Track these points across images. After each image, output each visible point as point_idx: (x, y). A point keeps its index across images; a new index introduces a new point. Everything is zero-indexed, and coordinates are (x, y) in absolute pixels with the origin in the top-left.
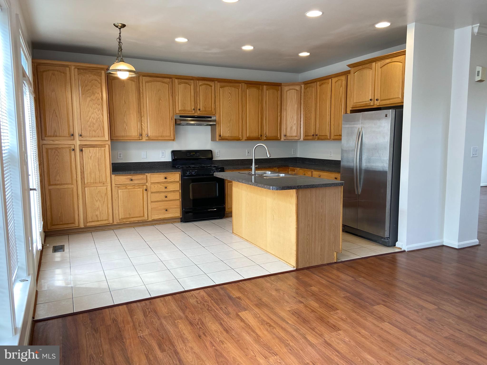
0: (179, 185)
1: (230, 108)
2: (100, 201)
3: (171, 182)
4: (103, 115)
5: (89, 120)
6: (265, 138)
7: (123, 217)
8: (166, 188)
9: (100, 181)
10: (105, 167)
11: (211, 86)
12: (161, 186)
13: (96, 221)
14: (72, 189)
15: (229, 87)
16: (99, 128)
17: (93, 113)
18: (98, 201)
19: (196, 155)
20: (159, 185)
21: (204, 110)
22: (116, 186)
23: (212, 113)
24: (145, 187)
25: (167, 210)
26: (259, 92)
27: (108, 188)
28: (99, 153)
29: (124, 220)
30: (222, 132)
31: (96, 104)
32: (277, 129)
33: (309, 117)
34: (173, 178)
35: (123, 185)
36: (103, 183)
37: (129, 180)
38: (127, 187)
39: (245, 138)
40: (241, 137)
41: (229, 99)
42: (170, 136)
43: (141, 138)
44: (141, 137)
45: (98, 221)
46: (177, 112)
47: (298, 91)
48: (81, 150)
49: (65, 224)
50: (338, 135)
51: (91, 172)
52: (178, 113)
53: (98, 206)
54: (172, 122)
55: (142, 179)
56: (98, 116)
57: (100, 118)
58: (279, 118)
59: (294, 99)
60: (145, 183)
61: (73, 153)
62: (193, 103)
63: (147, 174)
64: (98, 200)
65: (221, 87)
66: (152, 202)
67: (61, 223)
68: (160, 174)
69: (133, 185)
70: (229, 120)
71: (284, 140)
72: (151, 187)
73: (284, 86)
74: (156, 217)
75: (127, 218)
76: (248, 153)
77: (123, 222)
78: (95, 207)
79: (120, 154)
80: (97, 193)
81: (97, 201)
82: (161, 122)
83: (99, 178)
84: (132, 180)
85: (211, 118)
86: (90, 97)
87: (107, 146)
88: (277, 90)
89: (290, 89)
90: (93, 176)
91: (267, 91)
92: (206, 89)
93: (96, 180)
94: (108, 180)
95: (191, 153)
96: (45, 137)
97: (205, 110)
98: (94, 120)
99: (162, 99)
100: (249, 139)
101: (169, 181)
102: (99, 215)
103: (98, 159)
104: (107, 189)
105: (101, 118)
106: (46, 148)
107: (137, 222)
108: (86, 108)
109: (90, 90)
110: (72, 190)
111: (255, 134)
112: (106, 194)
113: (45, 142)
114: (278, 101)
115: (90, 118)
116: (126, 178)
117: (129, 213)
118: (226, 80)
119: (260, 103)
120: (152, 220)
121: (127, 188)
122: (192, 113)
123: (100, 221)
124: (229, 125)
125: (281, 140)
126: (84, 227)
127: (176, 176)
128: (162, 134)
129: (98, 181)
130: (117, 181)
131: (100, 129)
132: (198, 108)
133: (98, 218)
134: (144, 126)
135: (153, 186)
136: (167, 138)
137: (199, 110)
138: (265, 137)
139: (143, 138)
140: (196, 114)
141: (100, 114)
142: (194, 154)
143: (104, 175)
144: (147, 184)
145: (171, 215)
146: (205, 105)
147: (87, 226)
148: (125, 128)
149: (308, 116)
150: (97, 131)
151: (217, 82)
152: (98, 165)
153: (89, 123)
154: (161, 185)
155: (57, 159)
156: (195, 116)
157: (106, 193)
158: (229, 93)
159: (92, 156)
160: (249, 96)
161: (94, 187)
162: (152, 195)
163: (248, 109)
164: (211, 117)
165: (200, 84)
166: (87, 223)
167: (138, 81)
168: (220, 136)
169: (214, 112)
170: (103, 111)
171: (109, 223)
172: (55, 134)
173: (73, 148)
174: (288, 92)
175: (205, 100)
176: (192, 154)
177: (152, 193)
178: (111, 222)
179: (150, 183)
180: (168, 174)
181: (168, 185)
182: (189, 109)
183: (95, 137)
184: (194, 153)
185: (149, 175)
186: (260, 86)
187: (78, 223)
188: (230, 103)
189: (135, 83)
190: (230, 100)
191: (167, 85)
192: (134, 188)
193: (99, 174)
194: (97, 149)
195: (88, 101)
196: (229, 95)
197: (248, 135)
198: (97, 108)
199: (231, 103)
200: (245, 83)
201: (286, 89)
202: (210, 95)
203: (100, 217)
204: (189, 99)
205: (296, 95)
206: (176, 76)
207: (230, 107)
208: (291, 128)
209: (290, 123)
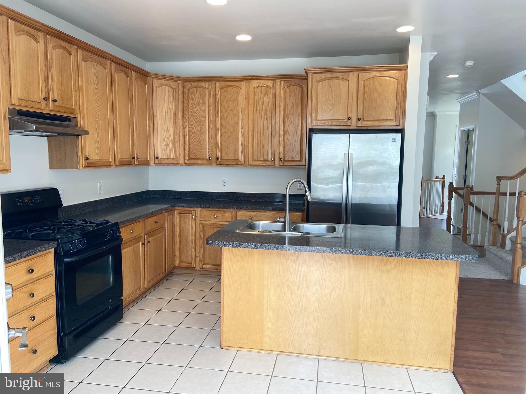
0: (54, 279)
1: (97, 105)
6: (136, 162)
8: (31, 296)
11: (70, 54)
15: (94, 62)
19: (34, 202)
20: (17, 293)
21: (62, 102)
26: (128, 81)
30: (88, 151)
32: (146, 147)
33: (198, 131)
34: (43, 267)
39: (117, 162)
40: (112, 160)
41: (95, 86)
46: (15, 100)
47: (175, 90)
50: (262, 159)
52: (17, 103)
59: (169, 100)
62: (42, 85)
65: (84, 60)
70: (97, 127)
73: (153, 78)
76: (101, 188)
88: (145, 83)
89: (162, 85)
91: (136, 82)
92: (62, 58)
95: (24, 198)
97: (64, 104)
100: (121, 164)
101: (36, 276)
111: (127, 157)
122: (42, 107)
124: (97, 137)
132: (51, 97)
137: (53, 101)
140: (49, 111)
142: (30, 200)
145: (42, 358)
146: (63, 91)
149: (196, 131)
151: (77, 47)
154: (20, 293)
156: (47, 114)
158: (95, 74)
160: (118, 85)
164: (71, 119)
165: (53, 43)
168: (86, 159)
169: (76, 110)
174: (159, 89)
175: (62, 82)
176: (25, 200)
181: (35, 286)
182: (36, 96)
184: (30, 198)
186: (129, 70)
190: (96, 88)
196: (95, 78)
197: (119, 158)
199: (97, 93)
200: (113, 62)
201: (155, 82)
202: (69, 72)
204: (36, 72)
205: (172, 96)
207: (97, 103)
208: (166, 146)
209: (165, 138)
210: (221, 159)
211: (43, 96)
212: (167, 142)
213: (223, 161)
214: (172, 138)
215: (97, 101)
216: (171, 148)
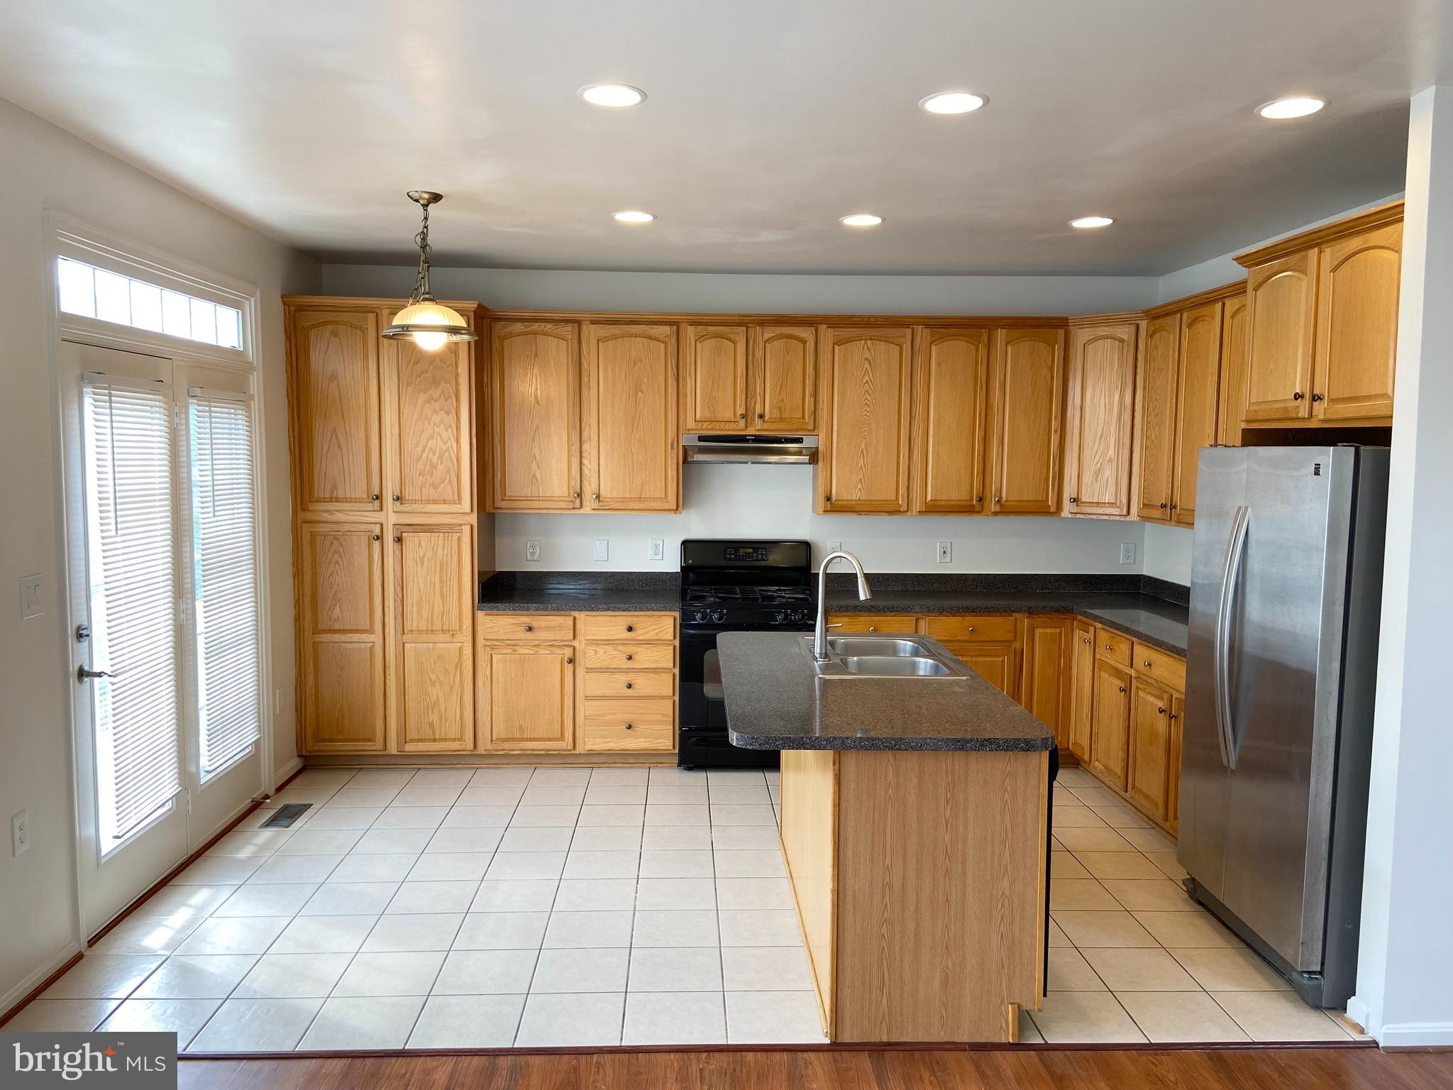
0: (672, 651)
1: (869, 410)
2: (441, 683)
3: (649, 642)
4: (458, 441)
5: (421, 456)
6: (994, 507)
7: (503, 735)
8: (630, 658)
9: (442, 626)
10: (460, 587)
11: (804, 342)
12: (616, 652)
13: (430, 740)
14: (370, 645)
15: (866, 340)
16: (446, 479)
17: (432, 437)
18: (438, 685)
19: (757, 556)
20: (609, 648)
21: (779, 416)
22: (488, 644)
23: (804, 427)
24: (568, 653)
25: (630, 727)
26: (977, 350)
27: (465, 648)
28: (444, 548)
29: (506, 746)
30: (837, 487)
31: (442, 412)
32: (1043, 477)
34: (653, 630)
35: (506, 642)
36: (451, 633)
37: (523, 628)
38: (515, 648)
39: (917, 505)
40: (903, 501)
41: (866, 378)
42: (666, 497)
43: (578, 505)
44: (578, 501)
45: (435, 740)
46: (691, 424)
47: (1125, 344)
48: (399, 540)
49: (351, 740)
51: (421, 599)
52: (694, 427)
53: (435, 698)
54: (673, 455)
55: (561, 627)
56: (445, 445)
57: (451, 451)
58: (1055, 439)
60: (570, 641)
61: (377, 544)
62: (740, 398)
63: (576, 614)
64: (435, 681)
65: (838, 343)
66: (587, 698)
67: (340, 737)
68: (615, 616)
69: (537, 643)
70: (863, 446)
71: (1070, 516)
72: (585, 653)
73: (1077, 327)
74: (598, 744)
75: (514, 740)
76: (944, 552)
77: (503, 750)
78: (428, 700)
79: (533, 547)
80: (435, 662)
81: (433, 683)
82: (640, 458)
83: (442, 618)
84: (530, 629)
85: (799, 441)
86: (425, 393)
87: (467, 529)
88: (1051, 344)
89: (1096, 339)
90: (425, 612)
91: (1009, 349)
92: (788, 353)
93: (432, 624)
94: (465, 627)
95: (741, 550)
96: (310, 502)
97: (781, 418)
98: (434, 454)
99: (644, 387)
100: (935, 509)
101: (640, 638)
102: (436, 724)
103: (441, 565)
104: (460, 650)
105: (453, 450)
106: (311, 532)
107: (543, 752)
108: (416, 423)
109: (427, 373)
110: (372, 649)
111: (956, 494)
112: (459, 664)
113: (309, 516)
114: (1052, 378)
115: (424, 451)
116: (517, 622)
117: (521, 727)
118: (855, 319)
119: (981, 389)
120: (587, 752)
121: (515, 651)
122: (739, 428)
123: (440, 740)
124: (861, 462)
125: (1063, 515)
126: (399, 753)
127: (662, 623)
128: (641, 494)
129: (437, 626)
130: (488, 631)
131: (450, 481)
132: (758, 411)
133: (434, 732)
134: (588, 469)
135: (590, 651)
136: (655, 505)
137: (761, 416)
138: (995, 505)
139: (584, 504)
140: (751, 431)
141: (450, 439)
142: (750, 553)
143: (455, 612)
144: (575, 641)
145: (645, 742)
146: (782, 400)
147: (404, 752)
148: (534, 476)
150: (442, 485)
151: (825, 326)
152: (441, 582)
153: (420, 465)
154: (614, 649)
155: (337, 562)
156: (749, 436)
157: (457, 664)
158: (867, 359)
159: (424, 555)
160: (939, 365)
161: (426, 644)
162: (587, 676)
163: (932, 409)
164: (802, 438)
165: (767, 335)
166: (406, 743)
167: (576, 336)
168: (829, 499)
169: (812, 423)
170: (458, 429)
171: (461, 748)
172: (334, 496)
173: (377, 531)
174: (1091, 348)
175: (781, 386)
176: (742, 552)
177: (589, 670)
178: (470, 746)
179: (584, 642)
180: (637, 616)
181: (637, 649)
182: (728, 415)
183: (435, 502)
184: (751, 550)
185: (581, 616)
186: (983, 330)
187: (381, 741)
188: (867, 391)
189: (568, 345)
190: (867, 382)
191: (662, 346)
192: (537, 651)
193: (441, 606)
194: (439, 537)
195: (420, 402)
196: (867, 365)
197: (929, 498)
198: (442, 421)
199: (870, 391)
200: (927, 326)
201: (1081, 336)
202: (800, 369)
203: (440, 728)
204: (730, 382)
205: (1118, 359)
206: (690, 317)
207: (869, 406)
208: (1095, 473)
209: (1095, 456)
210: (1181, 509)
211: (740, 411)
212: (1099, 465)
213: (1182, 512)
214: (1112, 456)
215: (869, 403)
216: (1108, 479)
